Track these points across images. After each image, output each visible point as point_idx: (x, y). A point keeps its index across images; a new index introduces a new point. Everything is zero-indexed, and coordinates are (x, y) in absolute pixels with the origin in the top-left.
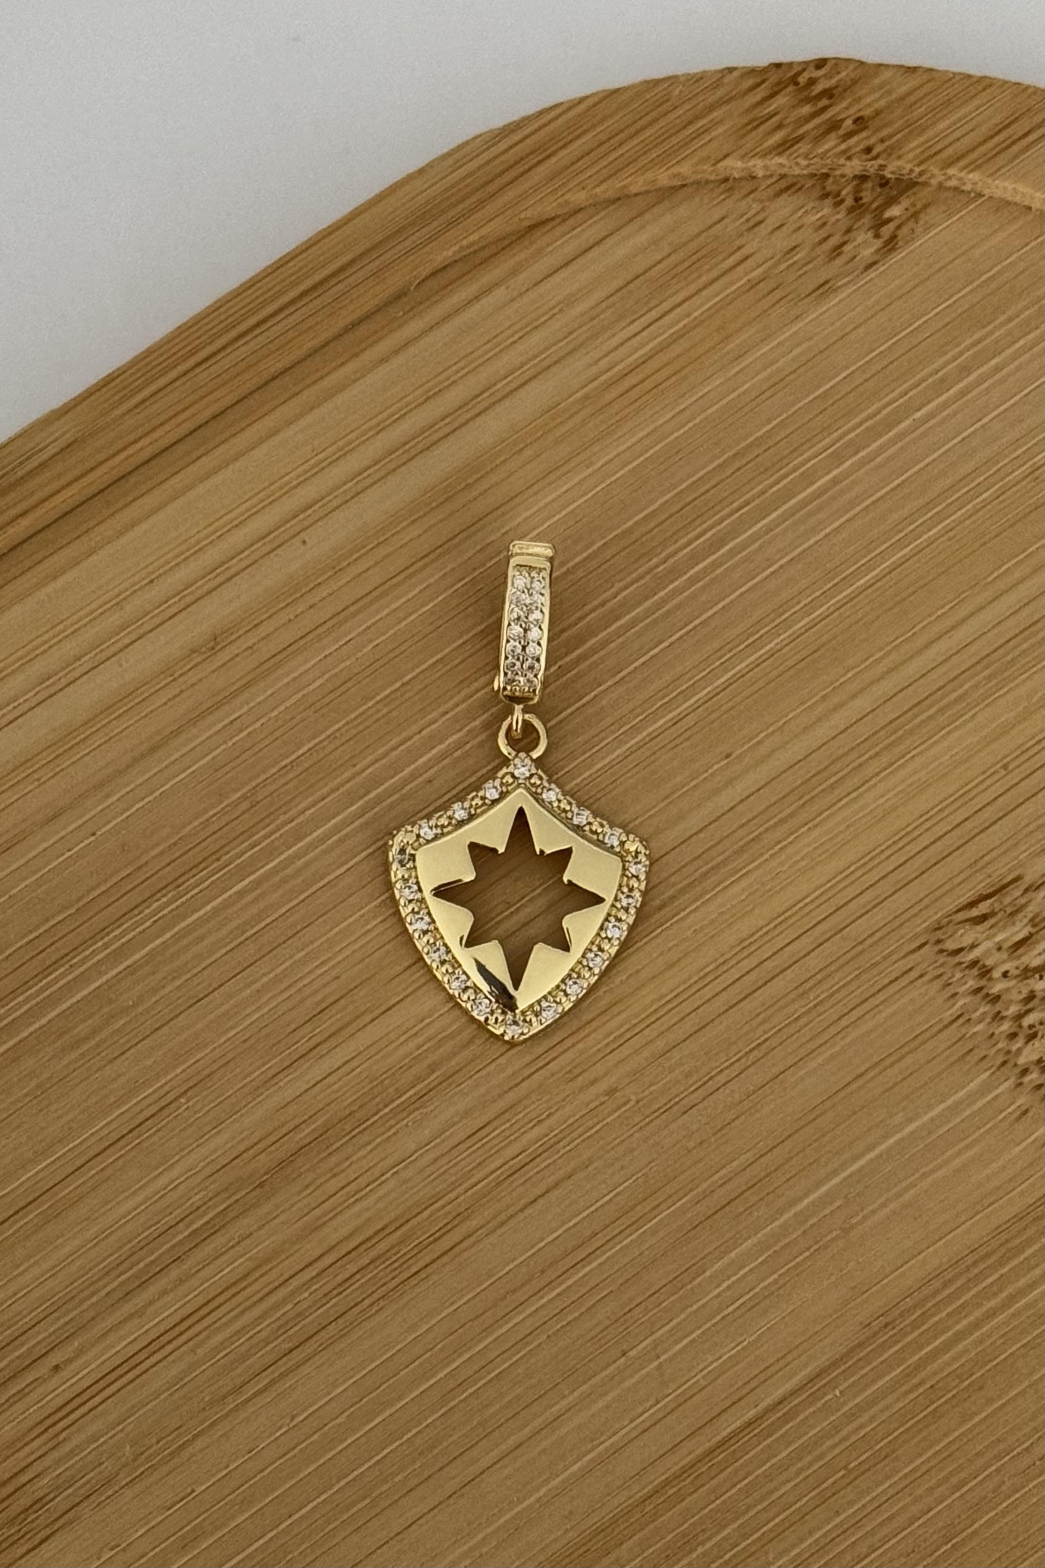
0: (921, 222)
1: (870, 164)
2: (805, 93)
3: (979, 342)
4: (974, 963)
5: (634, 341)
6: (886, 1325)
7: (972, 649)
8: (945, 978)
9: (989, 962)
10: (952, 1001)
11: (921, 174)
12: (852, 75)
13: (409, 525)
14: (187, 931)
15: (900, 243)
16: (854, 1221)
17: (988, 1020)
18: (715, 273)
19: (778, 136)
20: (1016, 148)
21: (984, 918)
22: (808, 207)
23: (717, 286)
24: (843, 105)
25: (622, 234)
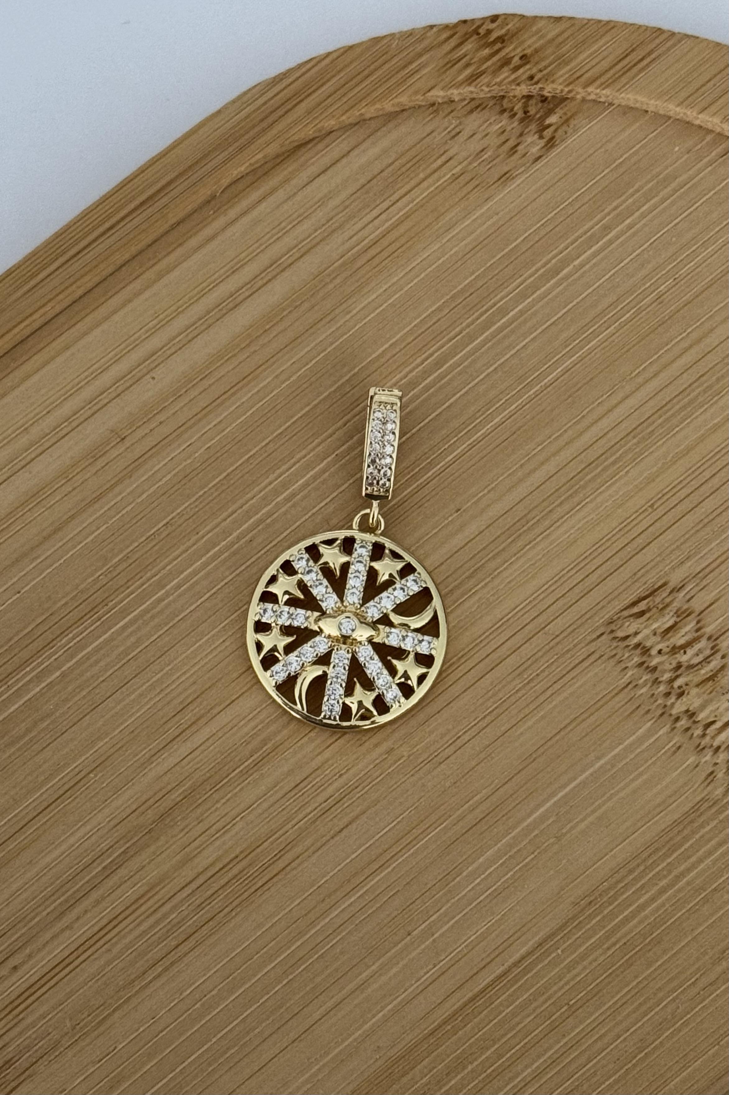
0: (571, 126)
1: (533, 87)
2: (484, 41)
3: (617, 207)
4: (637, 646)
5: (376, 222)
6: (590, 903)
7: (623, 425)
8: (617, 657)
9: (648, 644)
10: (624, 673)
11: (570, 92)
12: (517, 25)
13: (226, 361)
14: (88, 656)
15: (557, 143)
16: (564, 831)
17: (649, 685)
18: (428, 171)
19: (468, 71)
20: (635, 70)
21: (642, 613)
22: (492, 121)
23: (430, 180)
24: (511, 48)
25: (362, 147)
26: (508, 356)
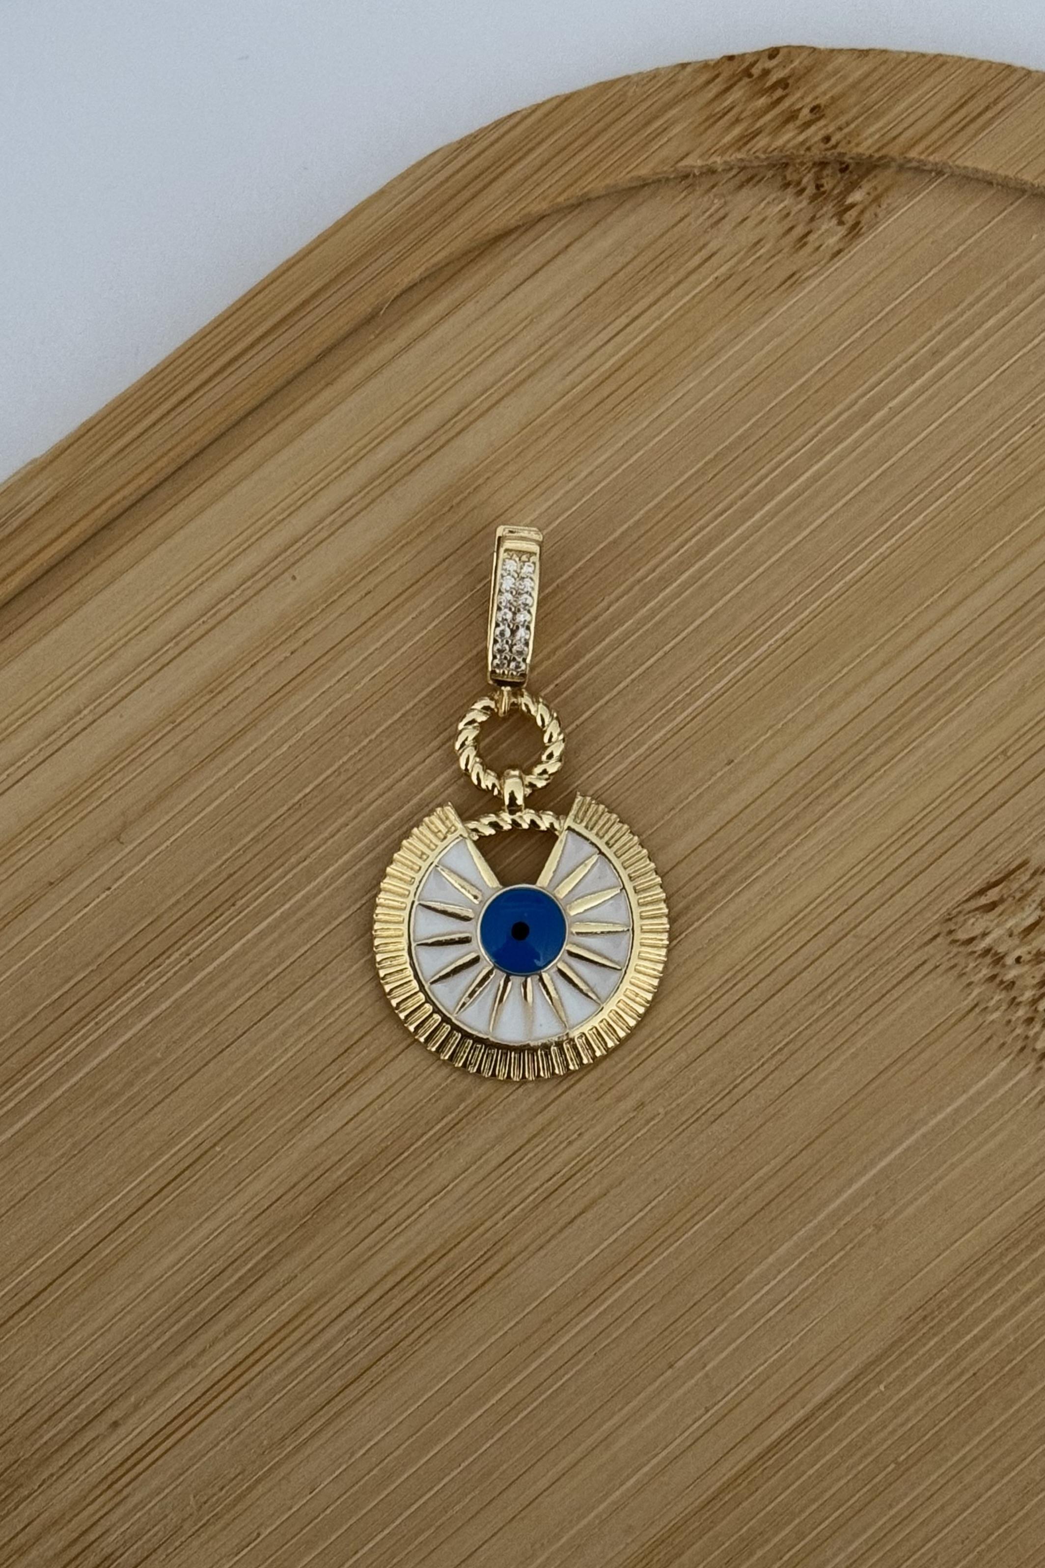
0: (884, 206)
1: (829, 152)
2: (760, 84)
3: (950, 323)
4: (987, 951)
5: (610, 347)
6: (925, 1317)
7: (965, 635)
8: (959, 968)
9: (1002, 949)
10: (968, 991)
11: (881, 158)
12: (806, 63)
13: (397, 552)
15: (864, 229)
16: (886, 1216)
17: (1004, 1007)
18: (682, 273)
19: (737, 131)
20: (973, 127)
21: (993, 906)
22: (770, 199)
23: (683, 287)
24: (798, 94)
25: (586, 239)
26: (799, 538)
